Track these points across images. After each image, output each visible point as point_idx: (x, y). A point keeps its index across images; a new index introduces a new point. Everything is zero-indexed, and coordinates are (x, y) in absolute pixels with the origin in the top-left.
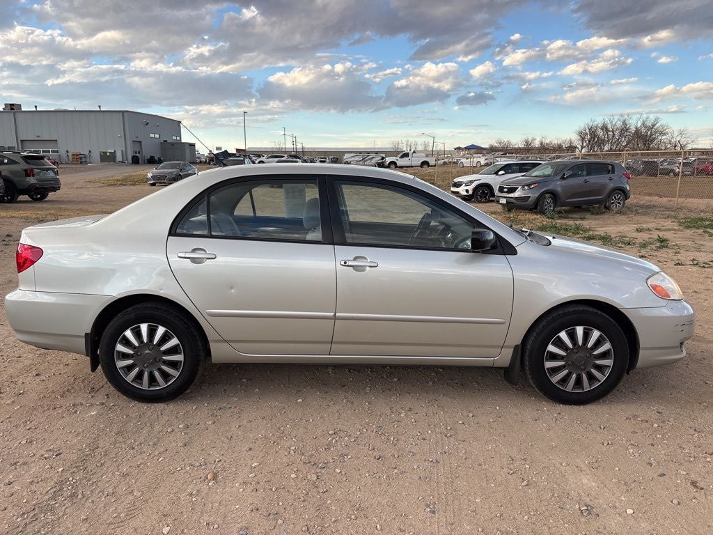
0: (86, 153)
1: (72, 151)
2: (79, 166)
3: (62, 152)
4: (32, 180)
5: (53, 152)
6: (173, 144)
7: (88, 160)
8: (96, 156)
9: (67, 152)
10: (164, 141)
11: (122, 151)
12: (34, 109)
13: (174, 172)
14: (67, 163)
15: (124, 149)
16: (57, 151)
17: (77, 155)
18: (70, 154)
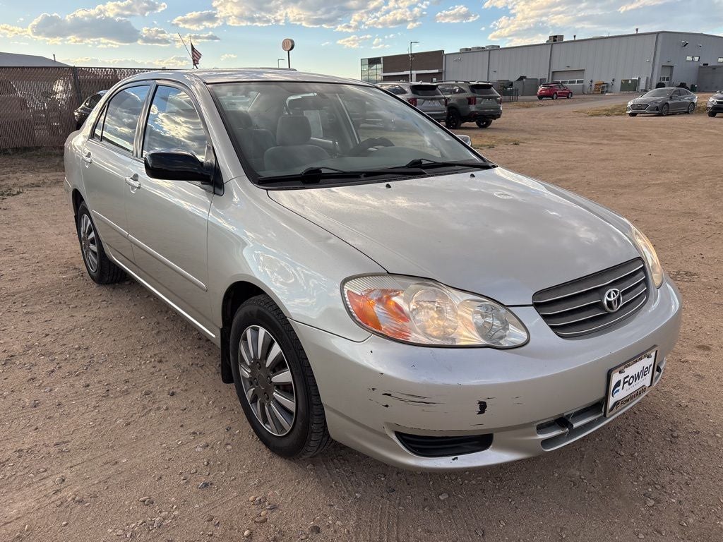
0: (609, 82)
1: (596, 80)
2: (601, 96)
3: (587, 83)
4: (473, 108)
5: (578, 82)
6: (714, 68)
7: (609, 90)
8: (618, 85)
9: (591, 82)
10: (704, 64)
11: (647, 78)
12: (573, 39)
13: (659, 100)
14: (589, 94)
15: (650, 77)
16: (582, 82)
17: (600, 85)
18: (593, 84)
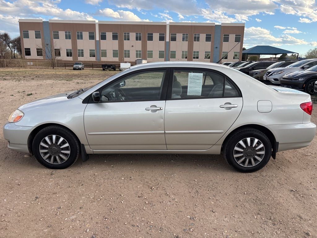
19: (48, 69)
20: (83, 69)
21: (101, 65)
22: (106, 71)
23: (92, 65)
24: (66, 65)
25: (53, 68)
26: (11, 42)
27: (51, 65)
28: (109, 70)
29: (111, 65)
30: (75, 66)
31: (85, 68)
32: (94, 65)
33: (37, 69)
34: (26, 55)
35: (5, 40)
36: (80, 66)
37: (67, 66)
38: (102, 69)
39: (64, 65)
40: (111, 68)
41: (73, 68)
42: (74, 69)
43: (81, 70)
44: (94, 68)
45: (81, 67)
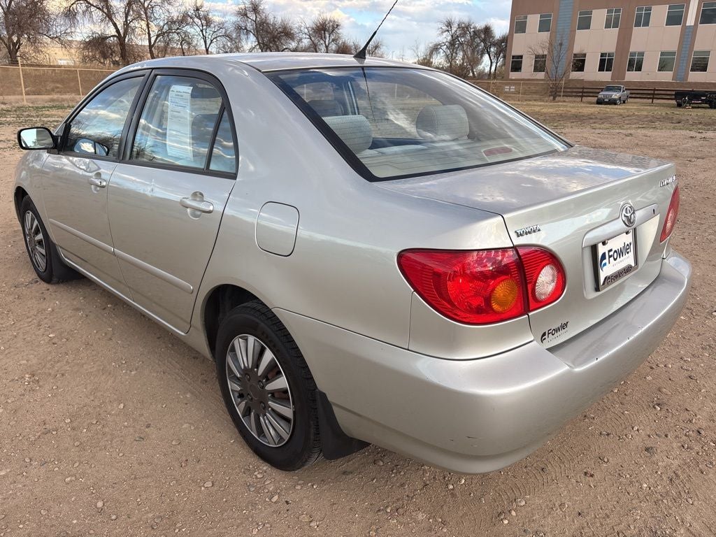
19: (541, 100)
20: (624, 102)
21: (674, 93)
22: (685, 108)
23: (652, 92)
24: (586, 91)
25: (554, 99)
26: (494, 44)
27: (551, 92)
28: (693, 108)
29: (704, 94)
30: (602, 95)
31: (629, 100)
32: (656, 92)
33: (519, 100)
34: (512, 71)
35: (484, 41)
36: (615, 95)
37: (585, 94)
38: (674, 102)
39: (580, 92)
40: (702, 100)
41: (596, 98)
42: (600, 102)
43: (615, 104)
44: (655, 101)
45: (616, 97)
